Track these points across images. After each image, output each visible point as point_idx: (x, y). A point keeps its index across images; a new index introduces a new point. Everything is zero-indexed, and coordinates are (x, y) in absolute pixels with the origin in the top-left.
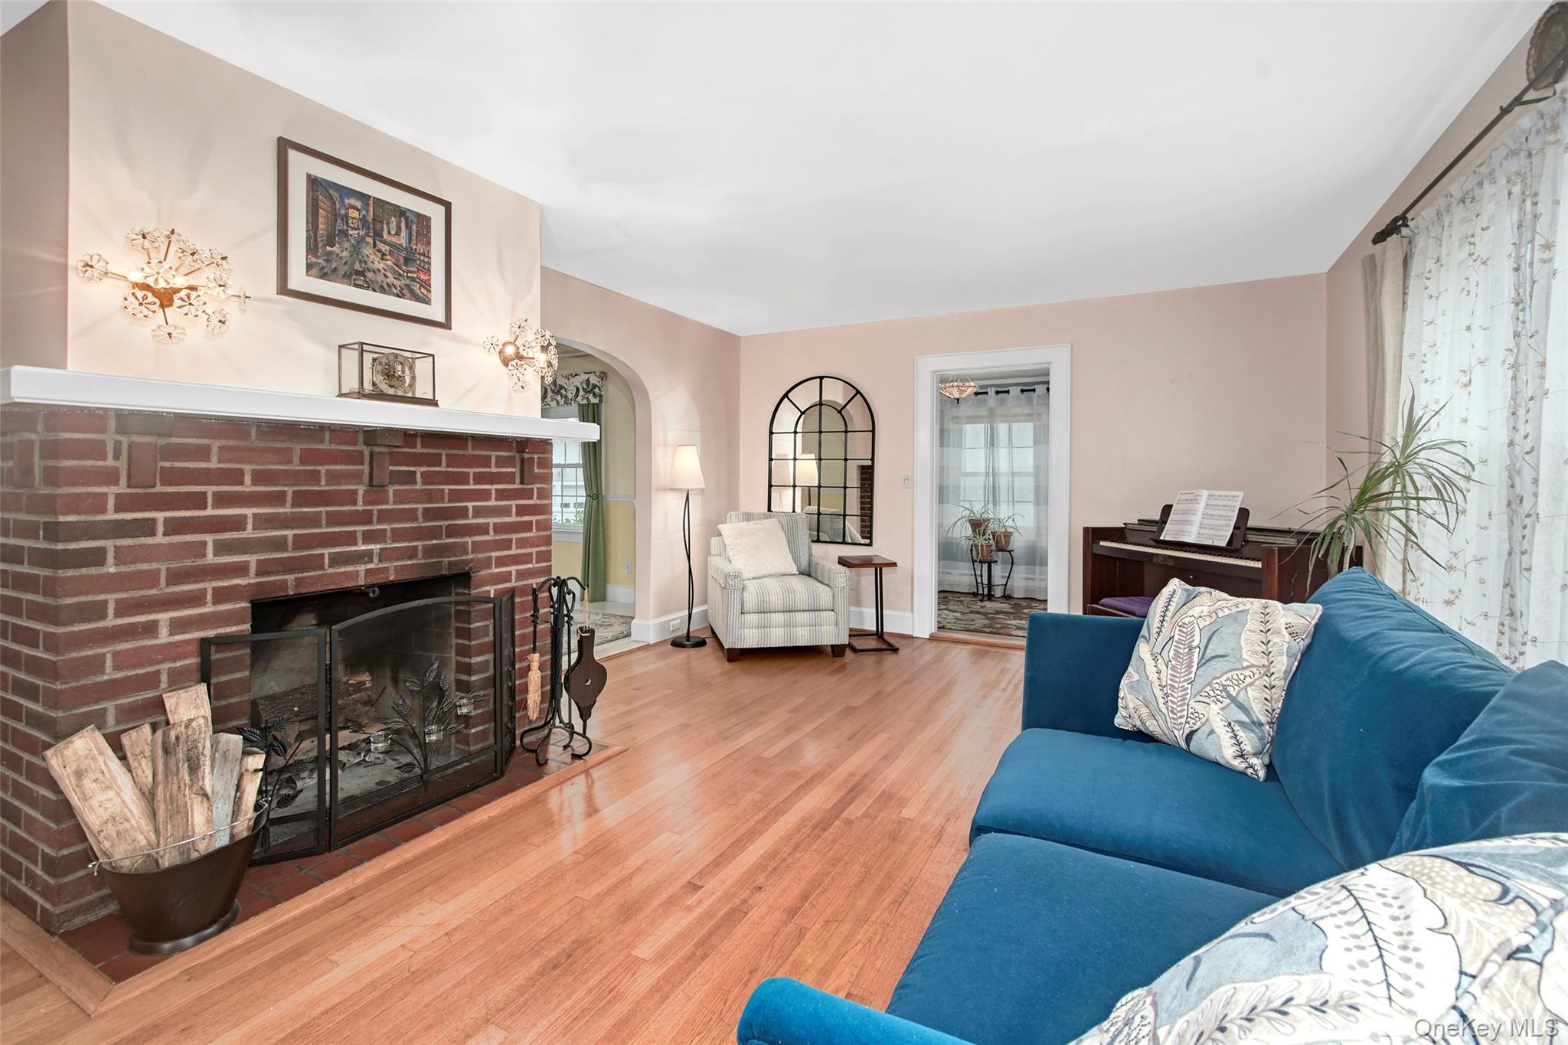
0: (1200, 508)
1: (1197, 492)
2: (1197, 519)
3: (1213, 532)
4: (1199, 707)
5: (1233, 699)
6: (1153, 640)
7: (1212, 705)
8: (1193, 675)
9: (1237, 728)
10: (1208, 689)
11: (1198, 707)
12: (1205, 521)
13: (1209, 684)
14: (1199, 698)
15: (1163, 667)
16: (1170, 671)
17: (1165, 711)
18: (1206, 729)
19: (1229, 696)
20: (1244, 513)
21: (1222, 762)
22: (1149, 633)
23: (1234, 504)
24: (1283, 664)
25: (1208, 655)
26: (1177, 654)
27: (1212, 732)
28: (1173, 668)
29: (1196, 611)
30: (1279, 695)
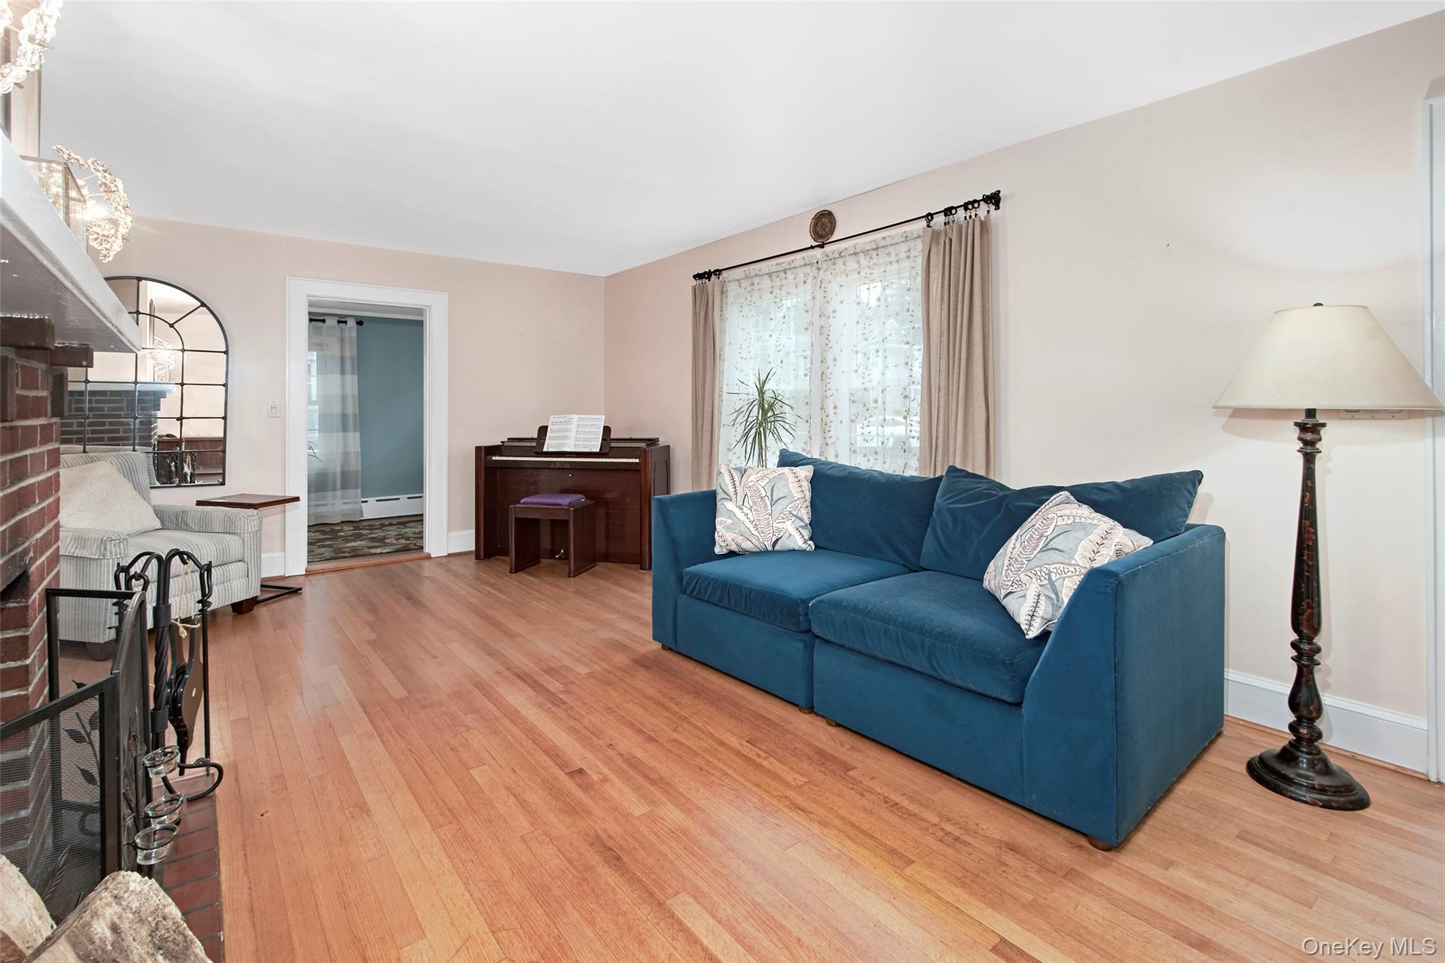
0: (573, 427)
1: (568, 416)
2: (572, 434)
3: (587, 443)
4: (780, 526)
5: (796, 516)
6: (734, 499)
7: (787, 522)
8: (770, 511)
9: (800, 529)
10: (782, 515)
11: (777, 525)
12: (579, 436)
13: (782, 513)
14: (777, 521)
15: (749, 512)
16: (754, 513)
17: (757, 534)
18: (787, 535)
19: (794, 515)
20: (607, 430)
21: (796, 548)
22: (728, 495)
23: (599, 423)
24: (808, 495)
25: (775, 499)
26: (754, 503)
27: (790, 535)
28: (756, 510)
29: (753, 478)
30: (809, 508)
